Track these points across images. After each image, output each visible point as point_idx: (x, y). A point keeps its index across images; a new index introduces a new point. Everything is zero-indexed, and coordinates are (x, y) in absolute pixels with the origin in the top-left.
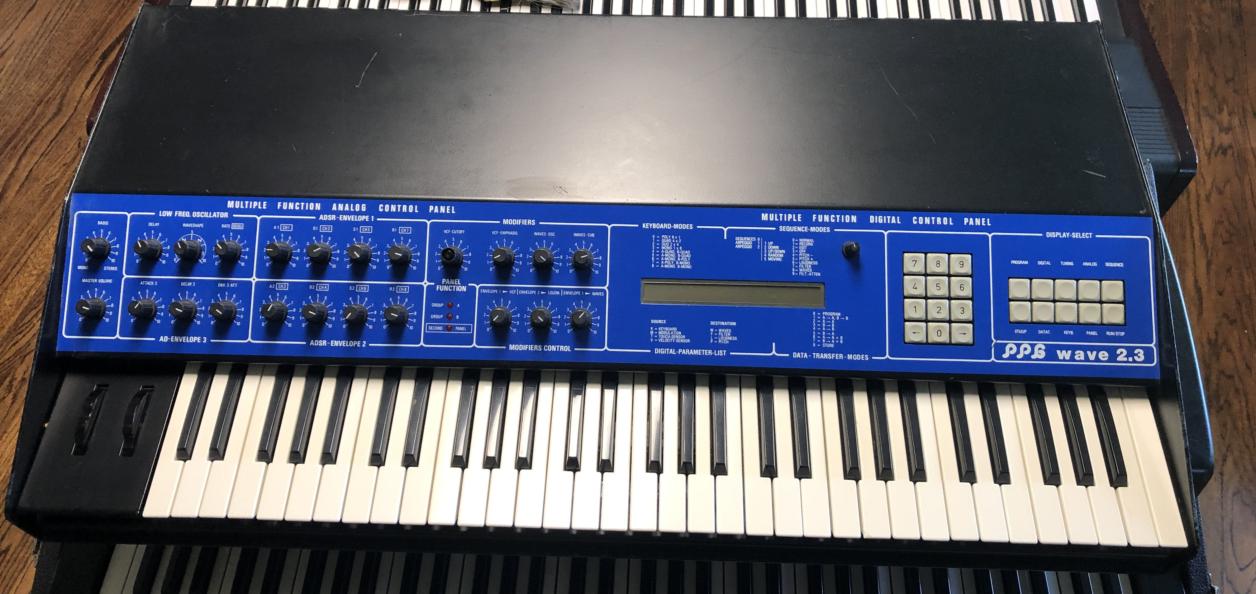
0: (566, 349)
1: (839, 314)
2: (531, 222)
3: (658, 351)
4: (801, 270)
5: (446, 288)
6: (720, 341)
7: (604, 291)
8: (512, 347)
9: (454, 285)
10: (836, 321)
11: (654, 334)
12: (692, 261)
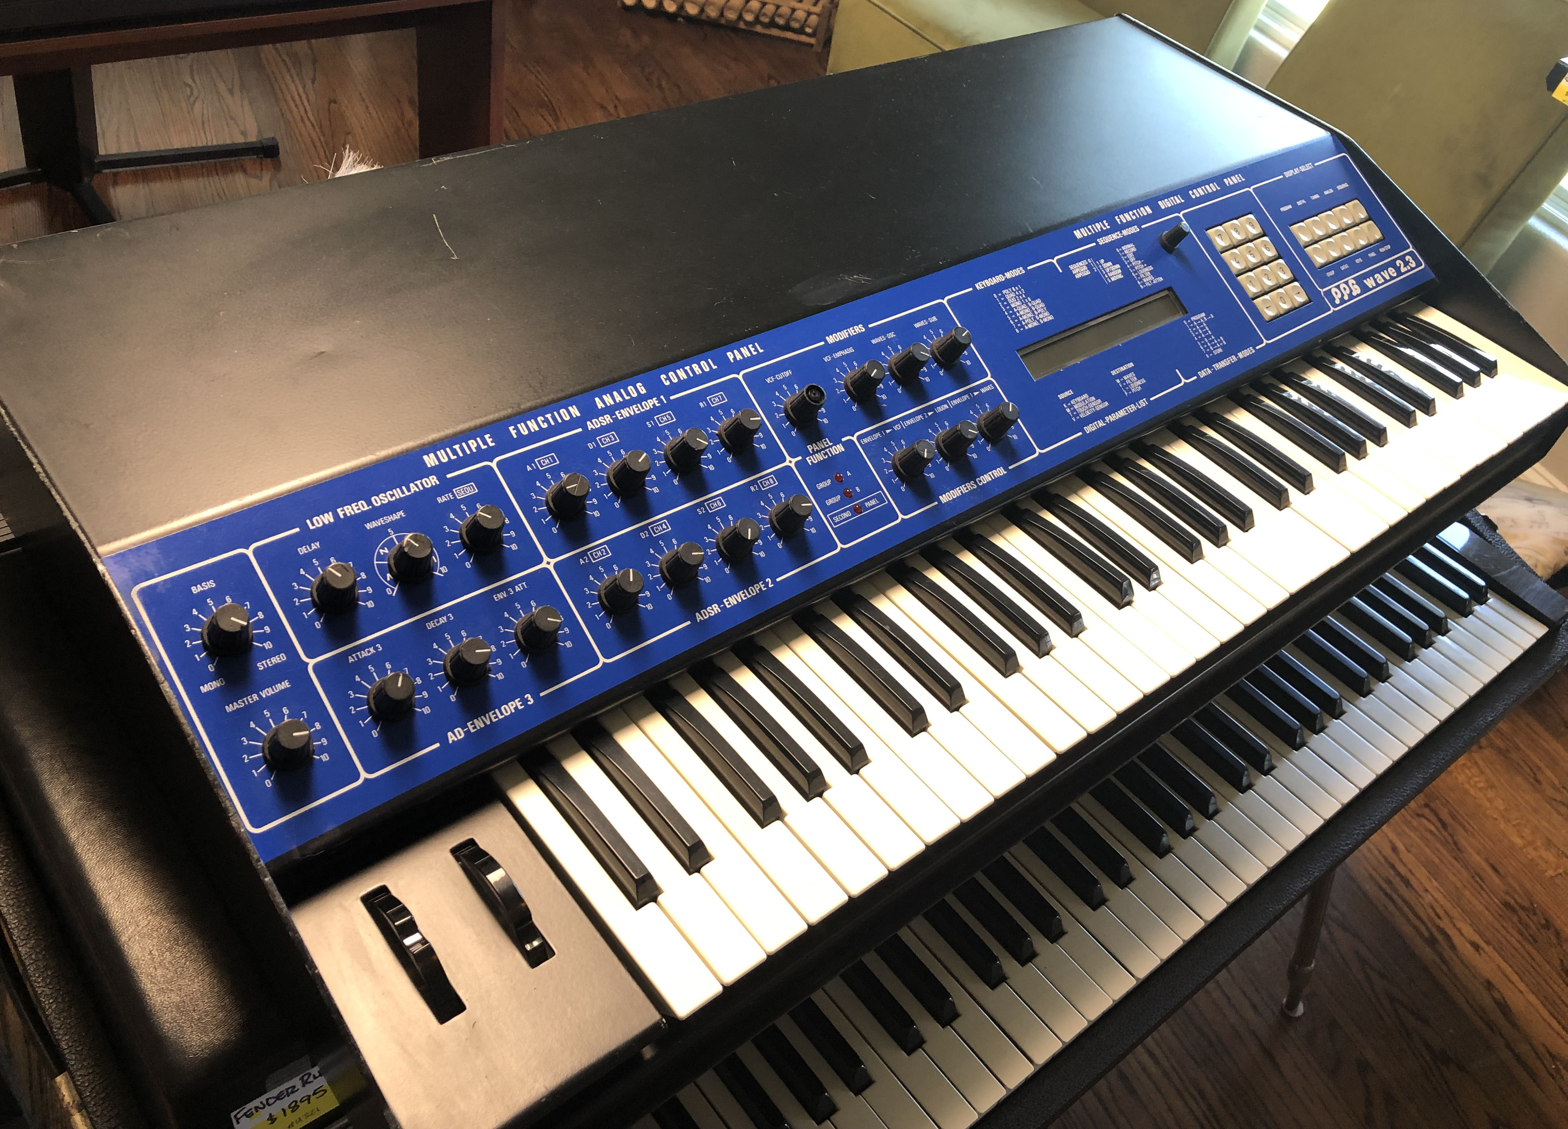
0: (1000, 472)
1: (1203, 315)
2: (859, 329)
3: (1089, 429)
4: (1145, 280)
5: (819, 457)
6: (1133, 390)
7: (989, 382)
8: (944, 499)
9: (826, 448)
10: (1206, 322)
11: (1072, 411)
12: (1050, 309)
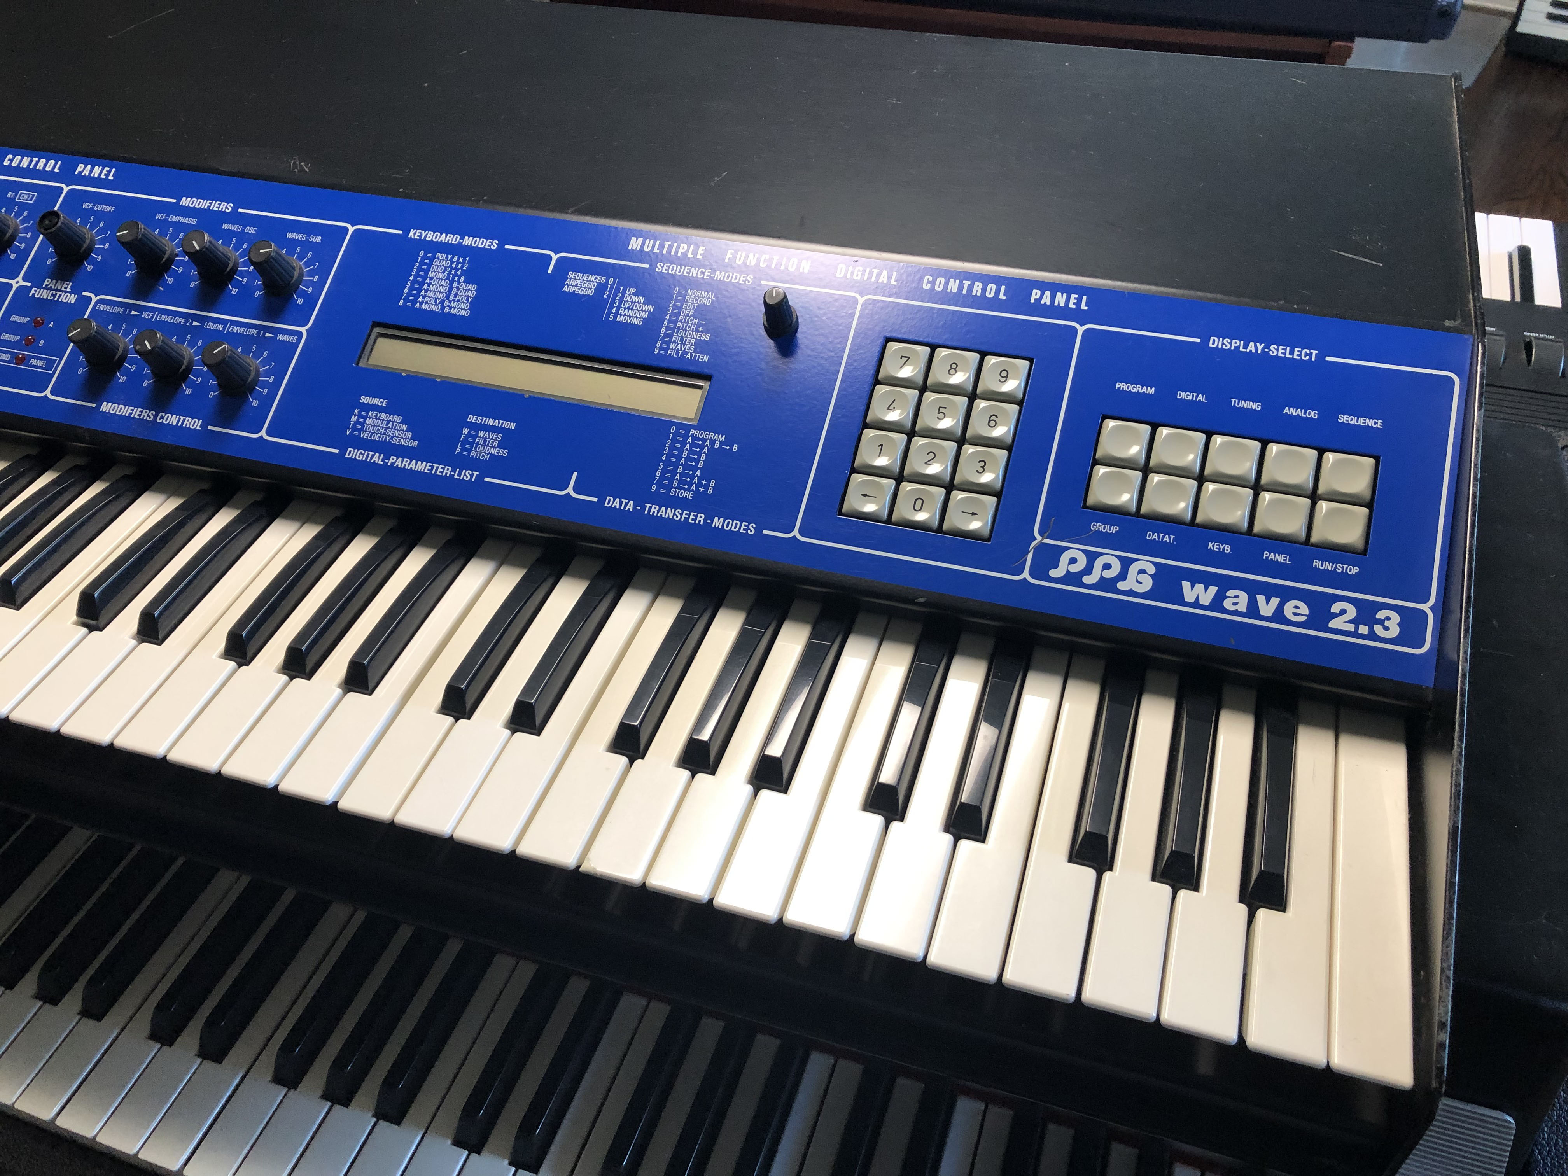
0: (194, 424)
1: (722, 438)
2: (226, 207)
3: (353, 453)
4: (673, 346)
5: (45, 295)
6: (473, 453)
7: (300, 334)
8: (106, 407)
9: (60, 291)
10: (711, 449)
11: (357, 422)
12: (474, 305)
